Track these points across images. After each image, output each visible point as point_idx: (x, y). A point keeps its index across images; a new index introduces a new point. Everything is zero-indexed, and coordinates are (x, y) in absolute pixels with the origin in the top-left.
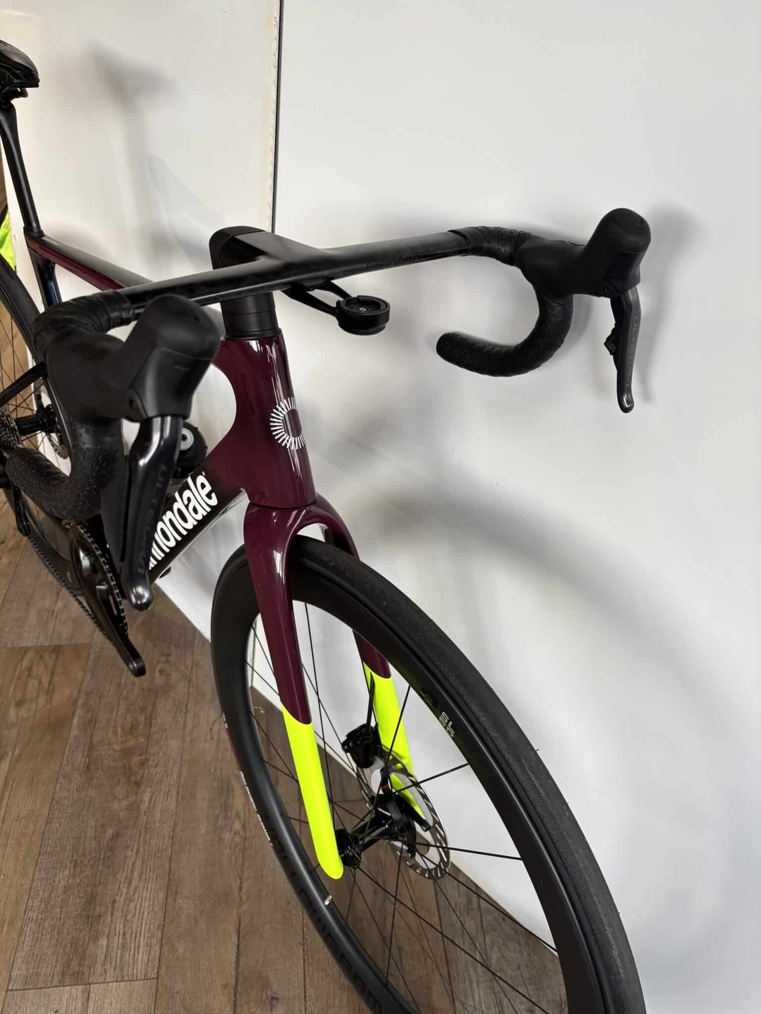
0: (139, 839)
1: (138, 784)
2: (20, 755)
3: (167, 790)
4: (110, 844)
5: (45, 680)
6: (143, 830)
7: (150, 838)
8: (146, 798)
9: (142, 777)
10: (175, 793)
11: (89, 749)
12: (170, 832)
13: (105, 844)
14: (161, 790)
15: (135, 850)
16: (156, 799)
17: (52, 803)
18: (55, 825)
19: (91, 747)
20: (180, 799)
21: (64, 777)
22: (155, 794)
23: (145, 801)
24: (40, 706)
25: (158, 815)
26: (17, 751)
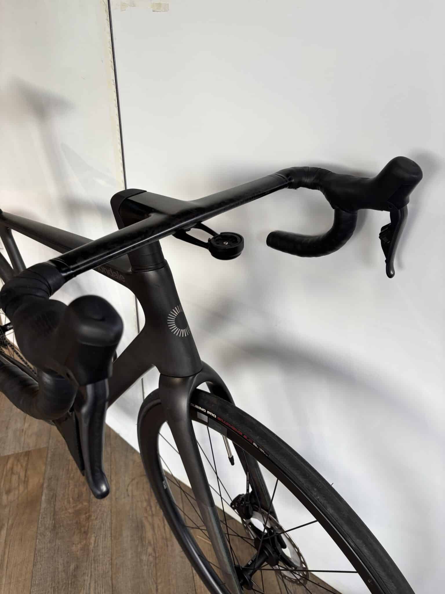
0: (91, 568)
1: (86, 533)
2: (12, 525)
3: (104, 533)
4: (73, 574)
5: (22, 474)
6: (93, 561)
7: (98, 567)
8: (92, 541)
9: (88, 527)
10: (109, 535)
11: (54, 515)
12: (109, 561)
13: (71, 574)
14: (101, 534)
15: (89, 575)
16: (98, 541)
17: (35, 552)
18: (39, 566)
19: (55, 513)
20: (113, 538)
21: (41, 536)
22: (97, 538)
23: (91, 543)
24: (21, 492)
25: (101, 551)
26: (10, 522)
